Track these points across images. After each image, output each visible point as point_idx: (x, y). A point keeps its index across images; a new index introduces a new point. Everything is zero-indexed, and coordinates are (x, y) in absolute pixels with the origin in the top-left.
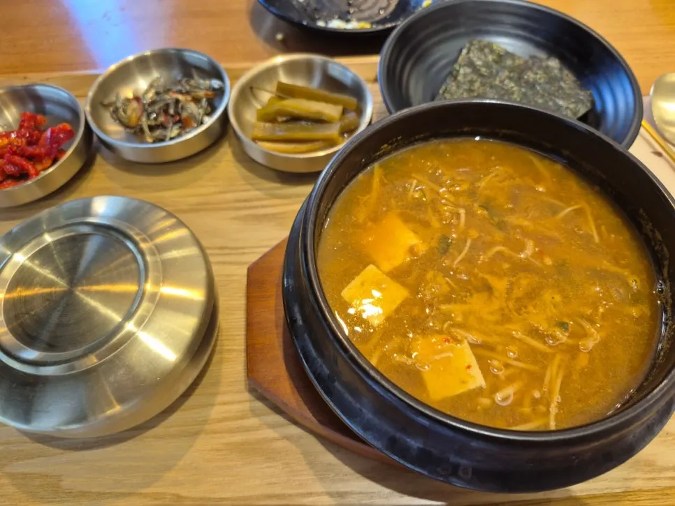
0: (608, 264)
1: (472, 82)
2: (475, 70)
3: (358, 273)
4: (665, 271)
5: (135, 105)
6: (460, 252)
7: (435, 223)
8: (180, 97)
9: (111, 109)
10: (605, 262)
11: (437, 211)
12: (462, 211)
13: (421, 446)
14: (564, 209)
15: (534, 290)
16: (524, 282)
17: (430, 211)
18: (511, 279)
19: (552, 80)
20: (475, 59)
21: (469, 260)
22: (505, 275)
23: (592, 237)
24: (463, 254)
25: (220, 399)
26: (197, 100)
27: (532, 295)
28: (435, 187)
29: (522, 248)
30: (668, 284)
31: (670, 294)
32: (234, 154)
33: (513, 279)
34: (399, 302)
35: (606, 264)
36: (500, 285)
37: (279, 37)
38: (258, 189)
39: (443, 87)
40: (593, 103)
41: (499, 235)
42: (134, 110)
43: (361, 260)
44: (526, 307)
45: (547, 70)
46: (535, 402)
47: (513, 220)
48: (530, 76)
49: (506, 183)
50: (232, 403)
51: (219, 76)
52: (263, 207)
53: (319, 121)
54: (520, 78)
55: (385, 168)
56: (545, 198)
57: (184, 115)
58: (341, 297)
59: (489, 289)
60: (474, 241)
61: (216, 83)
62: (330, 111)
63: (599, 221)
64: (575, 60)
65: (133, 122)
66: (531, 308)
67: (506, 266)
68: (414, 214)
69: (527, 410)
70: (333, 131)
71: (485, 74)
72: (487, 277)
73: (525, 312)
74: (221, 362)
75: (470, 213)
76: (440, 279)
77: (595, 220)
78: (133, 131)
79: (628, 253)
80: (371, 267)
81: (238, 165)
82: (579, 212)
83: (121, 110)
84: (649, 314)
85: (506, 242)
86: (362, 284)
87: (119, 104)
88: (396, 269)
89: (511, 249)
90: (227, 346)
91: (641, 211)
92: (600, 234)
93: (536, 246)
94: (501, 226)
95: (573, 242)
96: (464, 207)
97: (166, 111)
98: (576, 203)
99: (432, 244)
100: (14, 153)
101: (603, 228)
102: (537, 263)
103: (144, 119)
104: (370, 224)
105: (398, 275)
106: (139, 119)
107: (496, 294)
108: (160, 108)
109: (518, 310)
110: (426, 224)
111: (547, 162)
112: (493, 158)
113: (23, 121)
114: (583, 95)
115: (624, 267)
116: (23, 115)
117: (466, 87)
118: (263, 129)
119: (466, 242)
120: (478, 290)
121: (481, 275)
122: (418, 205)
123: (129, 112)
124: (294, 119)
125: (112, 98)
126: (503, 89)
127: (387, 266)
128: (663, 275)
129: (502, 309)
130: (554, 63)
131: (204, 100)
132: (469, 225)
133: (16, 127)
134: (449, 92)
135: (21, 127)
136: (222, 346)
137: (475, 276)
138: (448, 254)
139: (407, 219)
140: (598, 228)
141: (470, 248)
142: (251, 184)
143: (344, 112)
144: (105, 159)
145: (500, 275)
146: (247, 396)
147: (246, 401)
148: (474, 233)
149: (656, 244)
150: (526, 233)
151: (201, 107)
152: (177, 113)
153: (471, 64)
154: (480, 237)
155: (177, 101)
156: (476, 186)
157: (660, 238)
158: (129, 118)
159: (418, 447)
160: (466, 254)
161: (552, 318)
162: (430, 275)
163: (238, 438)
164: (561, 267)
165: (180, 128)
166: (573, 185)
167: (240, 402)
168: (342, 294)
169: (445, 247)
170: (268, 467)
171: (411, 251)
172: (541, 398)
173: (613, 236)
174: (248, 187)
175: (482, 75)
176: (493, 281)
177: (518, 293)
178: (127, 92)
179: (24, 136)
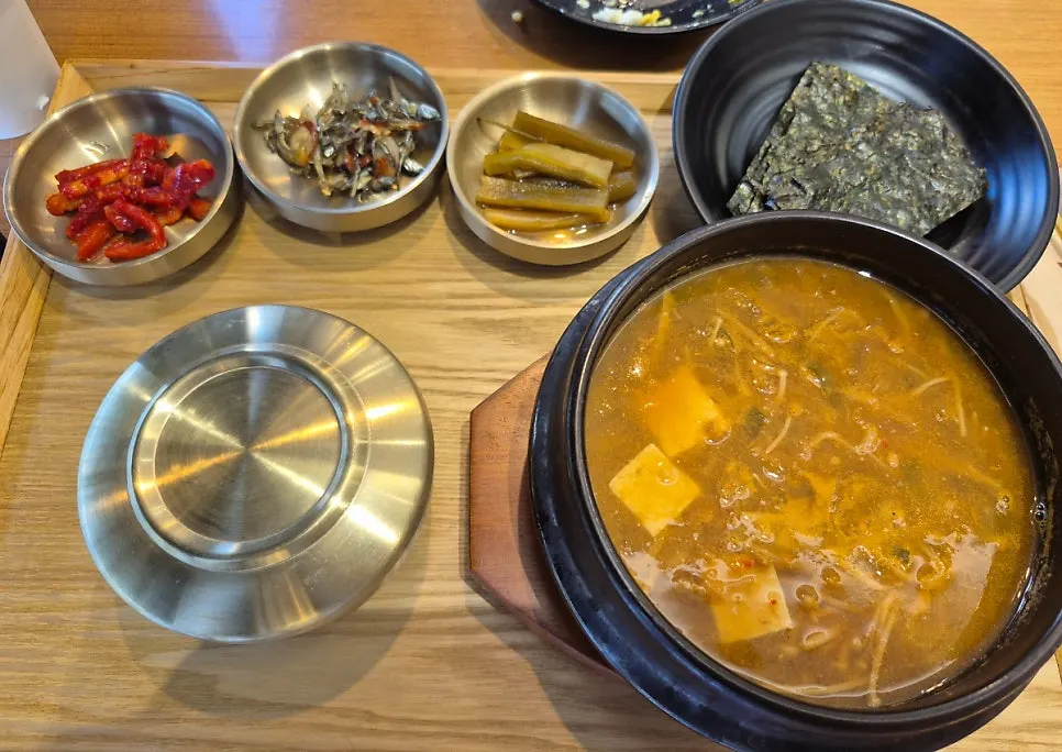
0: (975, 470)
1: (809, 139)
2: (816, 118)
3: (632, 455)
4: (1051, 492)
5: (304, 133)
6: (776, 436)
7: (744, 390)
8: (374, 129)
9: (267, 134)
10: (971, 467)
11: (748, 372)
12: (783, 374)
13: (705, 705)
14: (923, 381)
15: (870, 501)
16: (858, 488)
17: (737, 370)
18: (841, 481)
19: (929, 147)
20: (819, 100)
21: (788, 450)
22: (833, 474)
23: (958, 426)
24: (779, 439)
25: (425, 587)
26: (398, 134)
27: (866, 507)
28: (749, 333)
29: (859, 437)
30: (1052, 511)
31: (1051, 526)
32: (447, 218)
33: (845, 483)
34: (687, 502)
35: (971, 471)
36: (825, 489)
37: (517, 16)
38: (480, 280)
39: (767, 143)
40: (985, 189)
41: (830, 415)
42: (302, 142)
43: (637, 436)
44: (856, 525)
45: (924, 129)
46: (854, 655)
47: (852, 393)
48: (897, 139)
49: (848, 334)
50: (444, 594)
51: (433, 101)
52: (488, 308)
53: (577, 183)
54: (882, 141)
55: (679, 296)
56: (900, 362)
57: (377, 155)
58: (609, 490)
59: (810, 494)
60: (795, 420)
61: (428, 111)
62: (594, 168)
63: (971, 405)
64: (967, 110)
65: (302, 158)
66: (863, 527)
67: (835, 460)
68: (717, 372)
69: (842, 665)
70: (597, 203)
71: (831, 125)
72: (809, 476)
73: (855, 531)
74: (427, 534)
75: (794, 378)
76: (745, 475)
77: (965, 404)
78: (299, 172)
79: (1003, 456)
80: (652, 446)
81: (453, 238)
82: (946, 388)
83: (282, 137)
84: (1018, 548)
85: (840, 426)
86: (638, 472)
87: (280, 129)
88: (685, 453)
89: (845, 436)
90: (437, 513)
91: (1031, 400)
92: (968, 425)
93: (879, 436)
94: (835, 400)
95: (930, 433)
96: (786, 368)
97: (351, 147)
98: (943, 374)
99: (737, 422)
100: (129, 200)
101: (975, 414)
102: (879, 460)
103: (318, 155)
104: (652, 382)
105: (690, 463)
106: (311, 156)
107: (819, 502)
108: (343, 144)
109: (846, 529)
110: (731, 390)
111: (908, 306)
112: (834, 292)
113: (138, 148)
114: (971, 175)
115: (996, 476)
116: (138, 137)
117: (800, 147)
118: (493, 188)
119: (784, 420)
120: (795, 496)
121: (801, 472)
122: (723, 358)
123: (295, 145)
124: (539, 175)
125: (270, 117)
126: (854, 158)
127: (674, 451)
128: (1046, 496)
129: (825, 525)
130: (936, 121)
131: (409, 134)
132: (789, 395)
133: (125, 154)
134: (773, 154)
135: (135, 156)
136: (430, 513)
137: (793, 474)
138: (758, 439)
139: (705, 379)
140: (968, 413)
141: (789, 430)
142: (471, 271)
143: (614, 171)
144: (257, 211)
145: (826, 476)
146: (462, 585)
147: (461, 593)
148: (797, 409)
149: (1043, 450)
150: (867, 414)
151: (404, 145)
152: (368, 152)
153: (811, 109)
154: (805, 414)
155: (370, 136)
156: (806, 335)
157: (1051, 445)
158: (295, 152)
159: (700, 706)
160: (783, 440)
161: (890, 542)
162: (731, 467)
163: (449, 641)
164: (910, 471)
165: (371, 173)
166: (942, 346)
167: (453, 593)
168: (611, 484)
169: (755, 424)
170: (487, 684)
171: (709, 428)
172: (863, 650)
173: (986, 429)
174: (468, 276)
175: (824, 128)
176: (817, 483)
177: (849, 503)
178: (291, 109)
179: (138, 172)
